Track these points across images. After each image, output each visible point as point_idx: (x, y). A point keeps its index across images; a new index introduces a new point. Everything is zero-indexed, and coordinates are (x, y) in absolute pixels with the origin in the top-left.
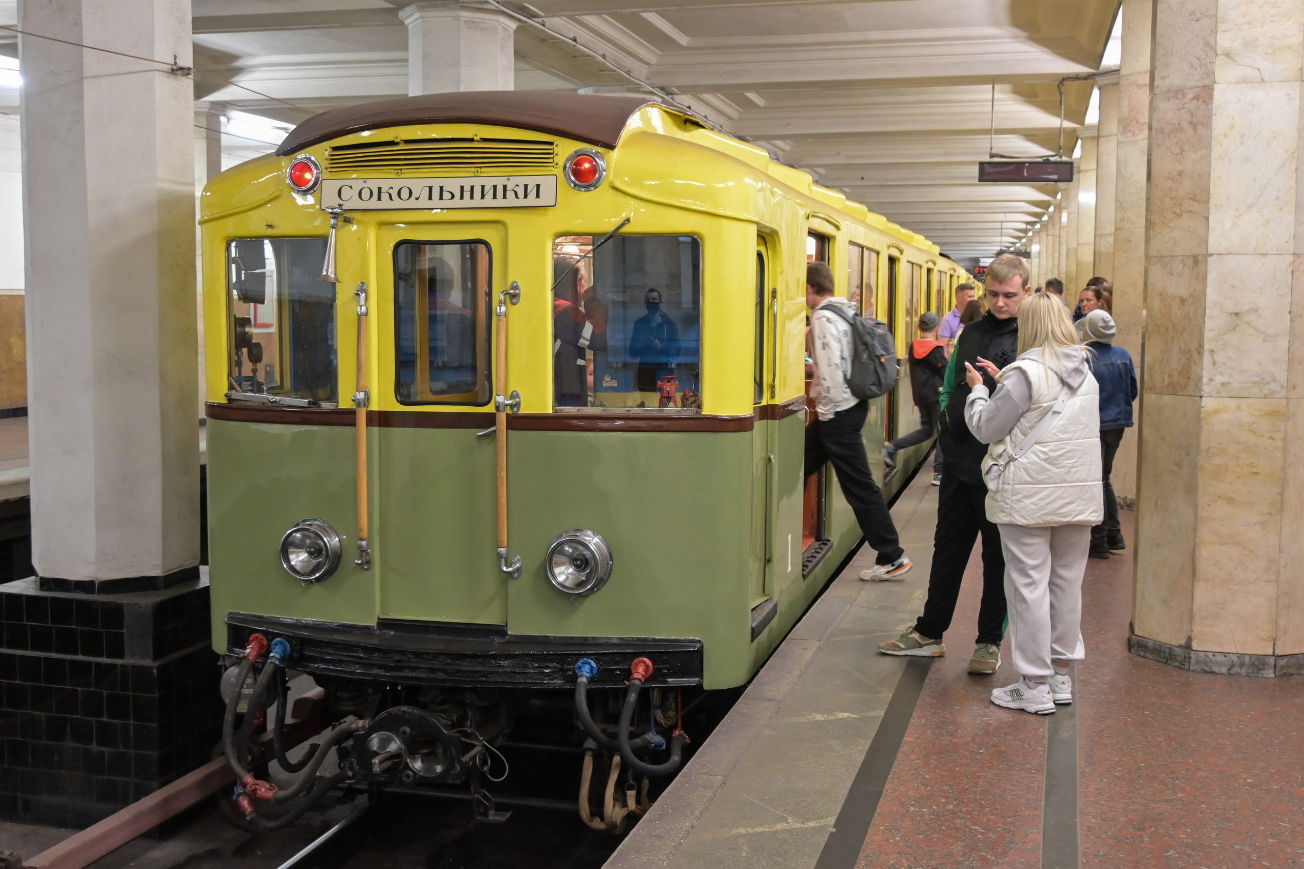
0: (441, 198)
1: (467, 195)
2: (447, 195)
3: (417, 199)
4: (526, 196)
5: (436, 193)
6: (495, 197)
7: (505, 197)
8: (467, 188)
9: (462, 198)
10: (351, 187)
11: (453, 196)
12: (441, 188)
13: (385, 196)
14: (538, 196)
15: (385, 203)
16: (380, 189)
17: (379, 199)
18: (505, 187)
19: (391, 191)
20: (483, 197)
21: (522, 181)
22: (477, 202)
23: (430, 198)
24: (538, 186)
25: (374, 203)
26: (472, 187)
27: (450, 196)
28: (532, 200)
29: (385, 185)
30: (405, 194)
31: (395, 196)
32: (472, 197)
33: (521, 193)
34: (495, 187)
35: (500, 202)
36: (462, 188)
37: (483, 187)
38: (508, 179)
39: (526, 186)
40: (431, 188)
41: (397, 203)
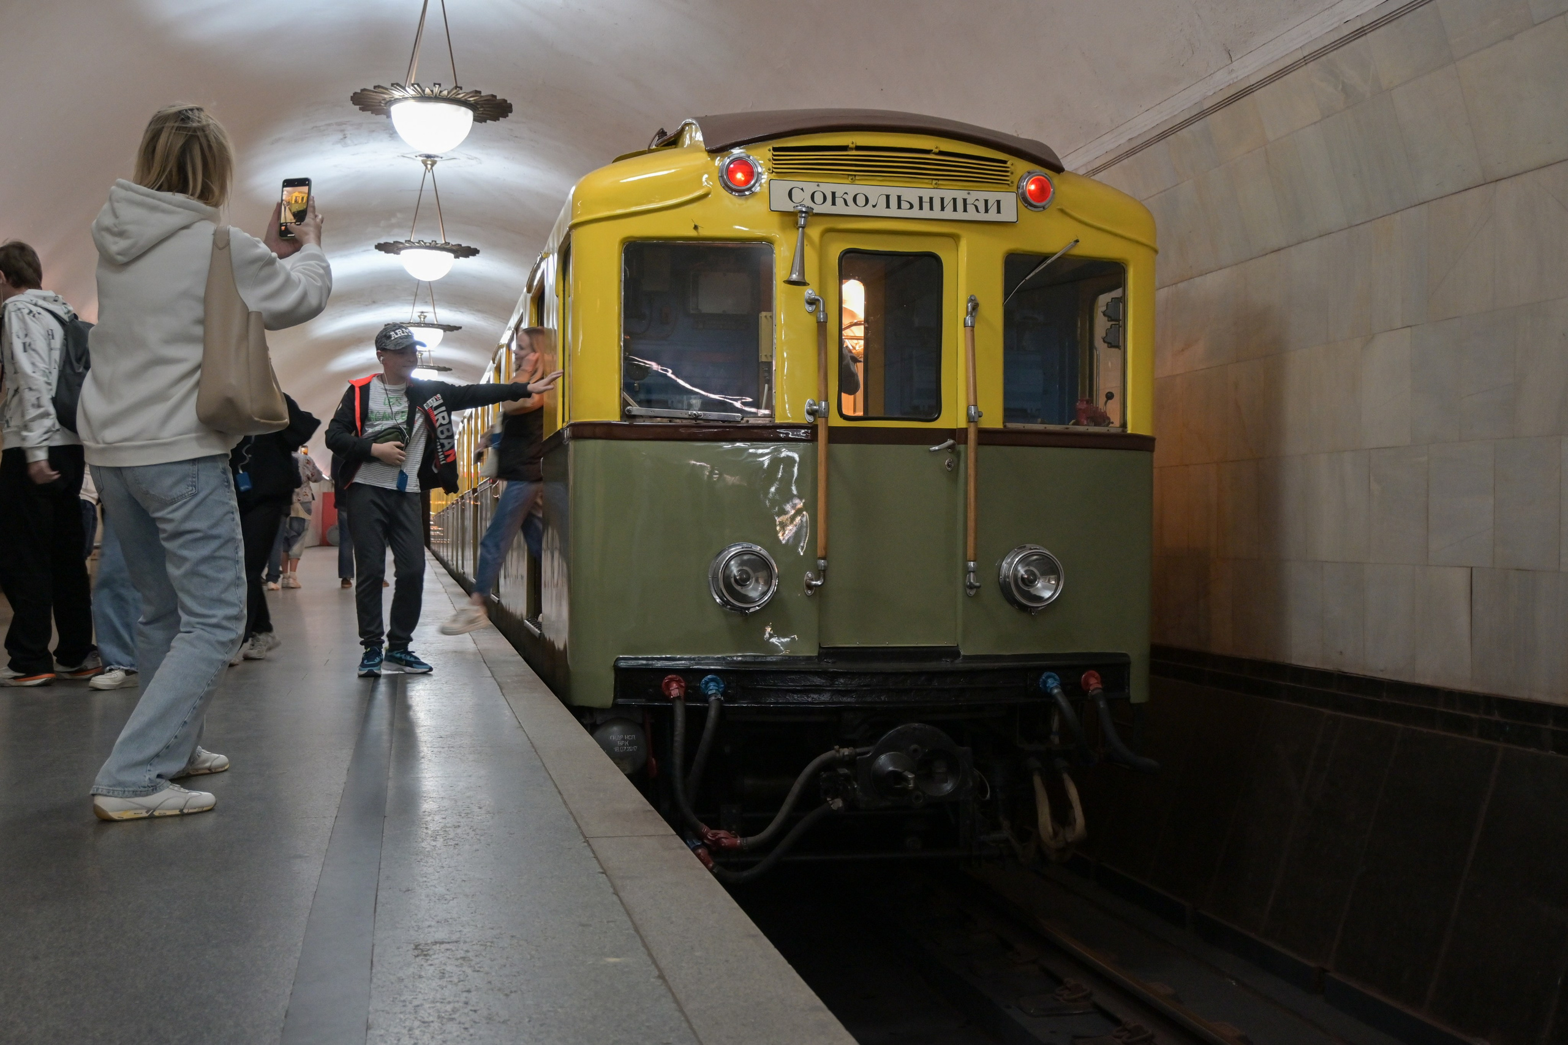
0: (899, 207)
1: (926, 206)
2: (905, 205)
3: (874, 206)
4: (987, 211)
5: (894, 202)
6: (955, 210)
7: (965, 210)
8: (926, 199)
9: (921, 208)
10: (802, 189)
11: (912, 207)
12: (899, 197)
13: (839, 201)
14: (999, 211)
15: (840, 208)
16: (834, 194)
17: (834, 203)
18: (965, 200)
19: (845, 196)
20: (943, 209)
21: (982, 195)
22: (937, 214)
23: (888, 206)
24: (998, 202)
25: (827, 208)
26: (931, 199)
27: (909, 206)
28: (992, 216)
29: (840, 190)
30: (861, 200)
31: (850, 202)
32: (931, 208)
33: (982, 208)
34: (955, 200)
35: (960, 215)
36: (921, 198)
37: (942, 199)
38: (969, 194)
39: (986, 201)
40: (888, 197)
41: (852, 210)
